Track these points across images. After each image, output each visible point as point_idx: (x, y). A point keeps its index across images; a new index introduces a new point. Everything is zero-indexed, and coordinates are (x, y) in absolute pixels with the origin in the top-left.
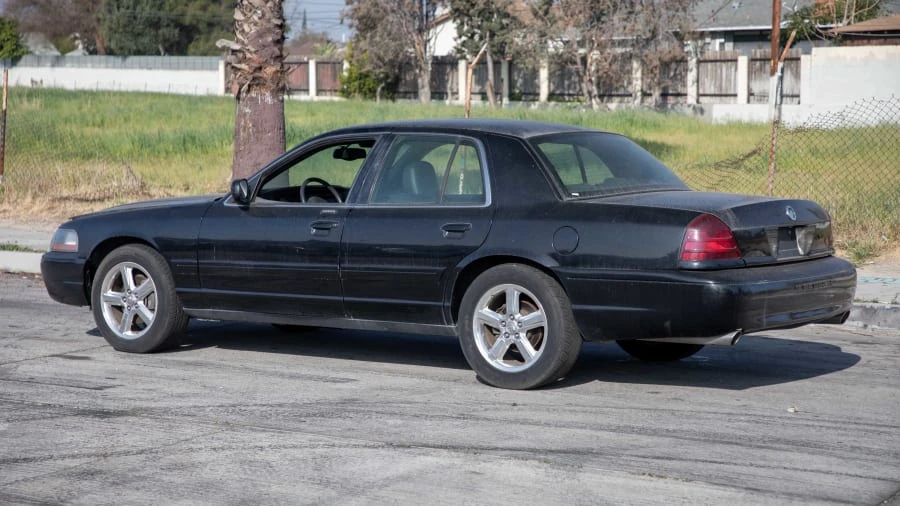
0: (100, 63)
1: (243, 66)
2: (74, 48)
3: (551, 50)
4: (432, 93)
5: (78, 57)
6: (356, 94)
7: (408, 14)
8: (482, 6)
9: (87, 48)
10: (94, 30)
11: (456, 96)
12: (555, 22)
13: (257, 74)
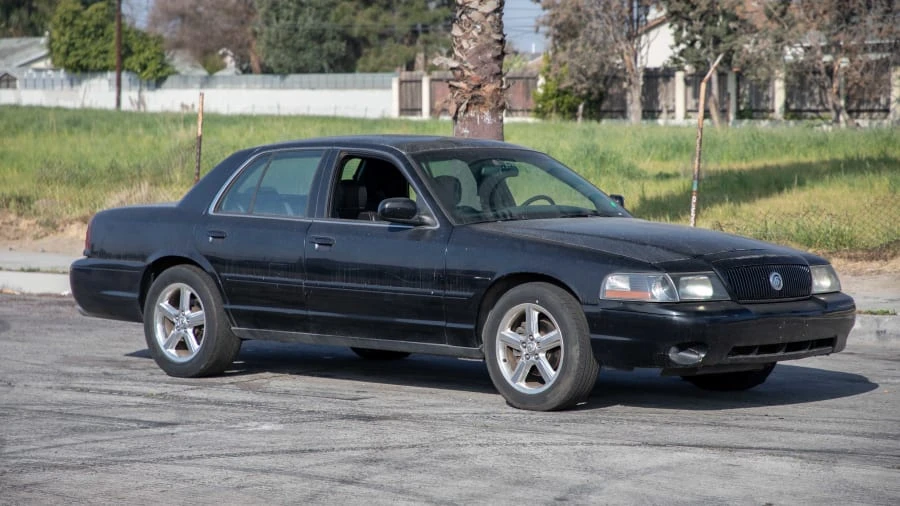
0: (255, 83)
1: (462, 84)
2: (223, 66)
3: (789, 57)
4: (643, 112)
5: (231, 77)
6: (553, 114)
7: (615, 18)
8: (705, 8)
9: (239, 65)
10: (249, 45)
11: (671, 115)
12: (794, 25)
13: (477, 93)
